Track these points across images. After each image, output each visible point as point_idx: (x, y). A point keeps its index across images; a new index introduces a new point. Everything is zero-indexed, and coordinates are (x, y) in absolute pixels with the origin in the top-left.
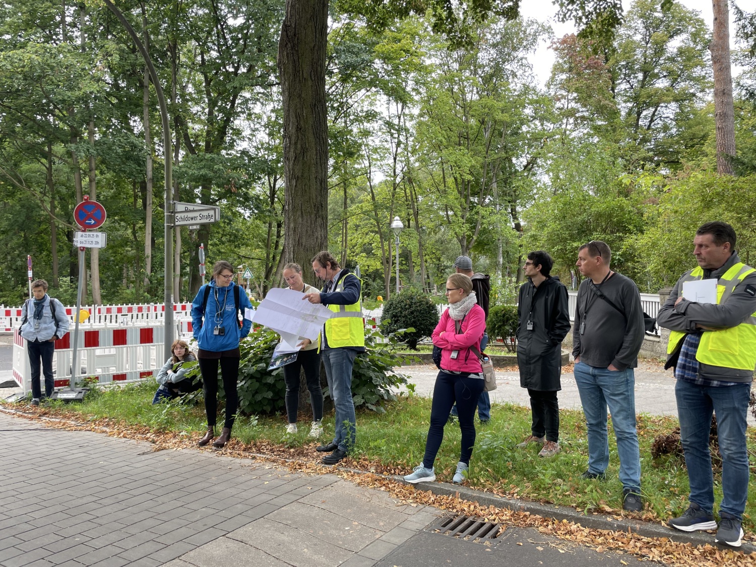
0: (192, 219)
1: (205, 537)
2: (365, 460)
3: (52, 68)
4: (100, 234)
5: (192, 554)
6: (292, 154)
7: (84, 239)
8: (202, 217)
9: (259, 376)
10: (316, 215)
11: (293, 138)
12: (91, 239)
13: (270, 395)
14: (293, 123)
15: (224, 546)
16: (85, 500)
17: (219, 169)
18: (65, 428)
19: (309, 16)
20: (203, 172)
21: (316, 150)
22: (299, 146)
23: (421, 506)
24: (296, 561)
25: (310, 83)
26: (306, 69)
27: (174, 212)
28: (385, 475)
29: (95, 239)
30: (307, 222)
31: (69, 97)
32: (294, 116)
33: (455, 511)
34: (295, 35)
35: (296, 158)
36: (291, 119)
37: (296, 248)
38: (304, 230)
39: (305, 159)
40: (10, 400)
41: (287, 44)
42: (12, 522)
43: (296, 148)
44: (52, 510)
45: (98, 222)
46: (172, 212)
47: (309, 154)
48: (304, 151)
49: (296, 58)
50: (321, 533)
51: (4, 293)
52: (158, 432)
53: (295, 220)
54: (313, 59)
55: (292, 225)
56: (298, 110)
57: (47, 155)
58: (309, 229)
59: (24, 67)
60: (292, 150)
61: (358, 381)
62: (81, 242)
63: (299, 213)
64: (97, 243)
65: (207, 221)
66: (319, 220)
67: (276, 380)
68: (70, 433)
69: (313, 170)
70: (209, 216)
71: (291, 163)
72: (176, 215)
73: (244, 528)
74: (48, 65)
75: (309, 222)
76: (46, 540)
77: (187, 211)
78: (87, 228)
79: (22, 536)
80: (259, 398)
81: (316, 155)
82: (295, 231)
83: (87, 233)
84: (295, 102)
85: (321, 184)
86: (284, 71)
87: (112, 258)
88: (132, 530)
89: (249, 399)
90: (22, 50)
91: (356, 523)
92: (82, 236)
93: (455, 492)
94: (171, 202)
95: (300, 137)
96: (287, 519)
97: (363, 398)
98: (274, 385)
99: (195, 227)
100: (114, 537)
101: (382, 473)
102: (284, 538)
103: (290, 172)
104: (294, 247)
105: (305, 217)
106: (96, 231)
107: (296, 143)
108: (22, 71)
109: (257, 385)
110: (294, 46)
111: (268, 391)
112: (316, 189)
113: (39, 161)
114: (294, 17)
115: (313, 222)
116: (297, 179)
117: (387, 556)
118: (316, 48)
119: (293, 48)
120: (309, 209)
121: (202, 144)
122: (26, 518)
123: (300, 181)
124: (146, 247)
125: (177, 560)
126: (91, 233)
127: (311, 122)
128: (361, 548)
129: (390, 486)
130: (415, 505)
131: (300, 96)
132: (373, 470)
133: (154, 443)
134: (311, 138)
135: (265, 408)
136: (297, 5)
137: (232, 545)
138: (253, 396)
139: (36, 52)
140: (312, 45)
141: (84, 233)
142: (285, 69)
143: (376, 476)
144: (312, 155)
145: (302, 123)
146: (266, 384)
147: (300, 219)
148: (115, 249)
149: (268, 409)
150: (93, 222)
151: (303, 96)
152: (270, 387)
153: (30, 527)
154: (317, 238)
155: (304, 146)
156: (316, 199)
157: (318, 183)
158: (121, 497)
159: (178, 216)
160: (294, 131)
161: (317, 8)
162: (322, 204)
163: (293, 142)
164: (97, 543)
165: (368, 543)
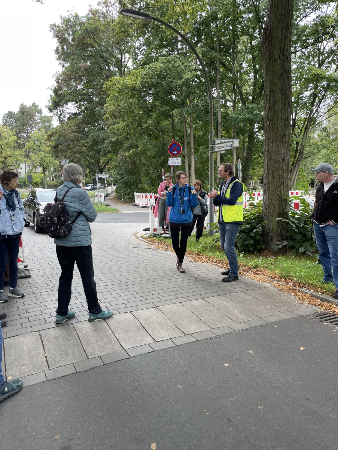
0: (222, 147)
1: (194, 298)
2: (289, 279)
3: (170, 69)
4: (179, 158)
5: (186, 303)
6: (267, 107)
7: (172, 161)
8: (227, 146)
9: (247, 231)
10: (281, 141)
11: (268, 97)
12: (175, 161)
13: (252, 242)
14: (268, 89)
15: (200, 302)
16: (156, 277)
17: (256, 113)
18: (162, 249)
19: (278, 21)
20: (247, 116)
21: (282, 102)
22: (271, 101)
23: (311, 305)
24: (229, 314)
25: (279, 62)
26: (277, 53)
27: (214, 144)
28: (297, 288)
29: (177, 161)
30: (275, 146)
31: (179, 84)
32: (269, 83)
33: (329, 311)
34: (270, 34)
35: (269, 108)
36: (267, 86)
37: (268, 161)
38: (273, 150)
39: (275, 108)
40: (145, 236)
41: (265, 41)
42: (128, 281)
43: (269, 103)
44: (144, 279)
45: (178, 152)
46: (213, 145)
47: (277, 105)
48: (274, 103)
49: (271, 48)
50: (248, 306)
51: (155, 187)
52: (197, 255)
53: (268, 145)
54: (281, 47)
55: (267, 148)
56: (271, 80)
57: (171, 117)
58: (276, 150)
59: (157, 71)
60: (267, 104)
61: (304, 239)
62: (171, 163)
63: (271, 141)
64: (178, 163)
65: (229, 148)
66: (283, 144)
67: (256, 234)
68: (163, 251)
69: (280, 114)
70: (230, 145)
71: (267, 112)
72: (215, 146)
73: (212, 298)
74: (169, 68)
75: (276, 145)
76: (136, 289)
77: (221, 143)
78: (174, 155)
79: (129, 286)
80: (246, 243)
81: (282, 104)
82: (268, 151)
83: (174, 158)
84: (269, 75)
85: (285, 122)
86: (264, 58)
87: (202, 169)
88: (168, 290)
89: (241, 243)
90: (156, 62)
91: (268, 306)
92: (171, 160)
93: (333, 302)
94: (213, 139)
95: (272, 96)
96: (234, 298)
97: (305, 248)
98: (255, 237)
99: (223, 152)
100: (160, 291)
101: (295, 287)
102: (229, 305)
103: (266, 117)
104: (267, 161)
105: (274, 143)
106: (178, 157)
107: (270, 100)
108: (157, 74)
109: (246, 236)
110: (269, 41)
111: (252, 240)
112: (281, 125)
113: (168, 119)
114: (270, 23)
115: (279, 145)
116: (270, 121)
117: (274, 322)
118: (283, 39)
119: (268, 43)
120: (277, 138)
121: (250, 98)
122: (133, 280)
123: (271, 122)
124: (218, 162)
125: (179, 304)
126: (175, 158)
127: (279, 86)
128: (264, 316)
129: (298, 293)
130: (307, 304)
131: (272, 71)
132: (291, 284)
133: (194, 259)
134: (279, 95)
135: (250, 249)
136: (272, 16)
137: (204, 303)
138: (243, 242)
139: (163, 62)
140: (280, 38)
141: (172, 158)
142: (264, 56)
143: (291, 288)
144: (279, 105)
145: (273, 87)
146: (251, 236)
147: (271, 144)
148: (203, 164)
149: (252, 249)
150: (176, 152)
151: (274, 70)
152: (253, 238)
153: (133, 283)
154: (281, 155)
155: (274, 101)
156: (281, 131)
157: (283, 122)
158: (170, 278)
159: (216, 146)
160: (269, 93)
161: (283, 14)
162: (285, 134)
163: (268, 99)
164: (153, 293)
165: (269, 315)
